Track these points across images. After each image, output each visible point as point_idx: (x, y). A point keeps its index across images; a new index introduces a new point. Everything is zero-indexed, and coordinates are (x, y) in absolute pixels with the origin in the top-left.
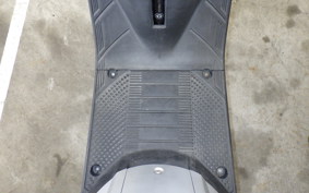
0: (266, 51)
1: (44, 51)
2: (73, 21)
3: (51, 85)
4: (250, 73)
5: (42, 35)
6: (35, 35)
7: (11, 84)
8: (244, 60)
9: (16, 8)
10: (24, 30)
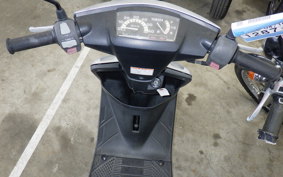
0: (202, 160)
1: (56, 145)
2: (79, 129)
3: (55, 170)
4: (192, 173)
5: (57, 135)
6: (52, 135)
7: (27, 166)
8: (188, 164)
9: (45, 117)
10: (46, 131)
